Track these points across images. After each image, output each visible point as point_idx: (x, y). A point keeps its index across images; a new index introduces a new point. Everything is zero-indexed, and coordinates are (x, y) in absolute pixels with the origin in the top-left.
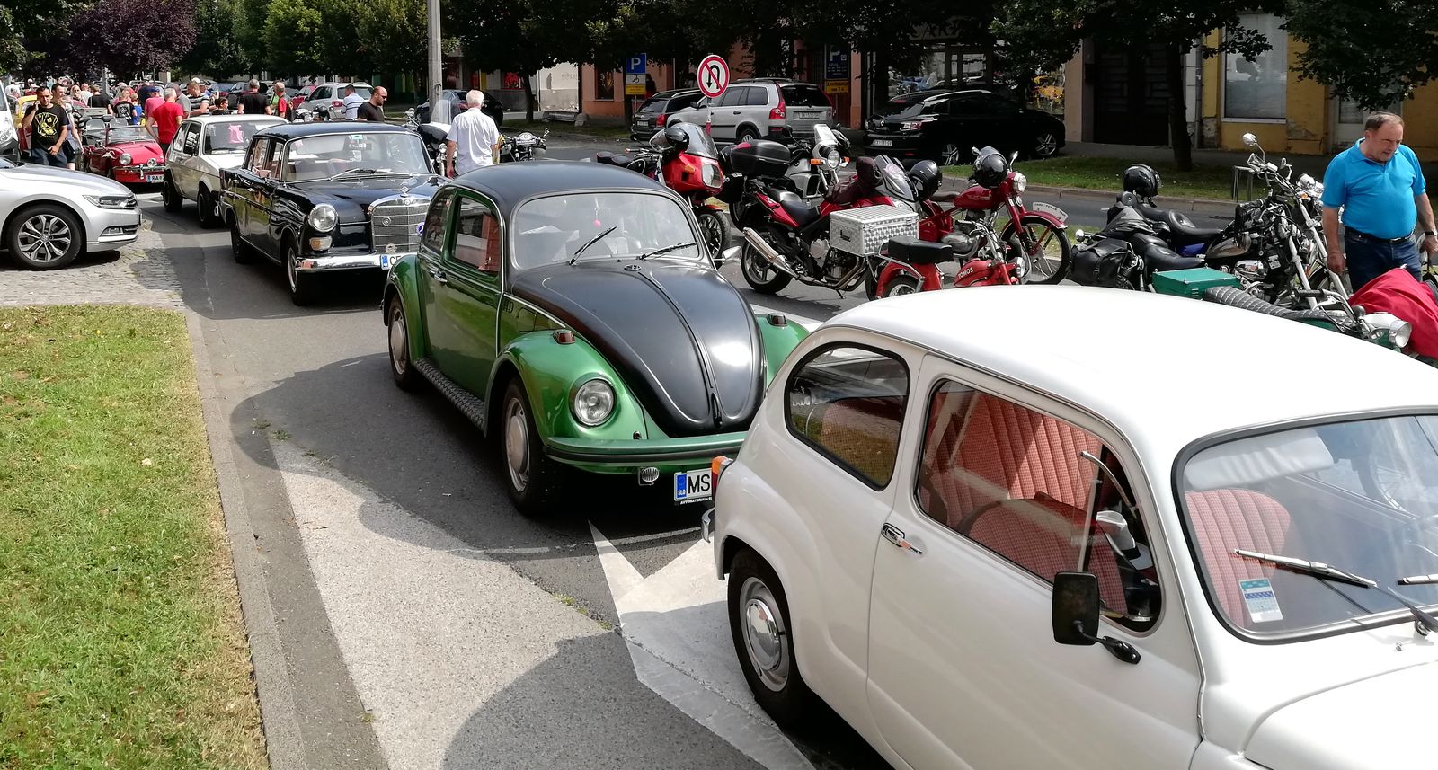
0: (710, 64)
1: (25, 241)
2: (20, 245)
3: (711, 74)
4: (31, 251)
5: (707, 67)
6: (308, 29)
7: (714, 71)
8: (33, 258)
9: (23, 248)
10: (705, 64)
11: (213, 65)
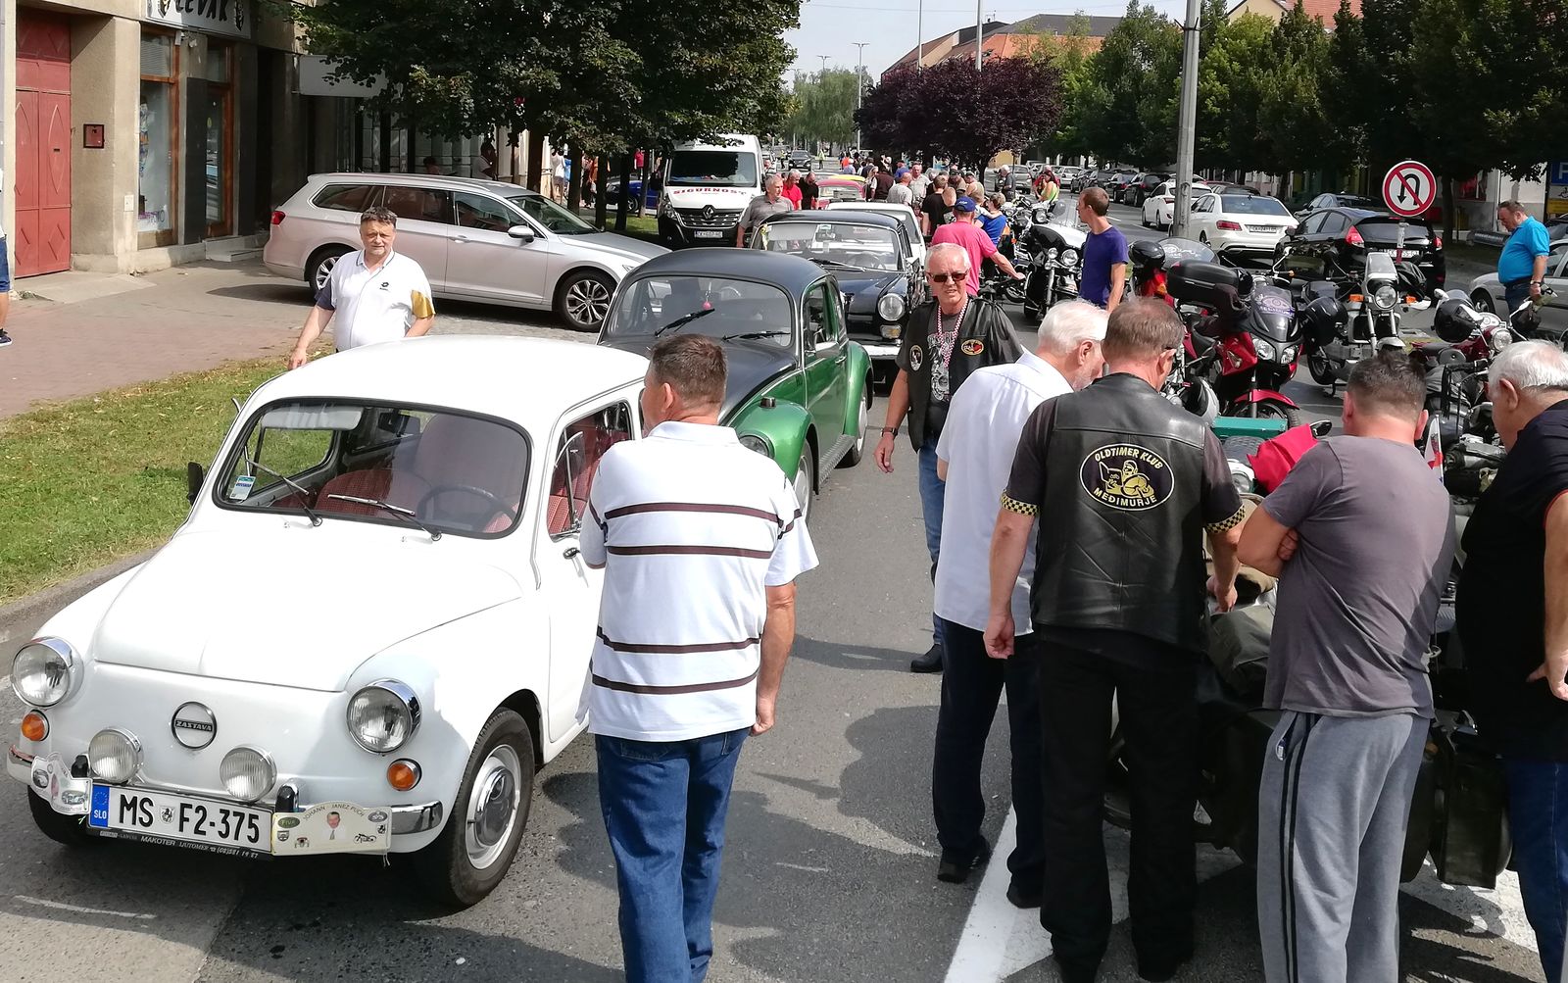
0: (1404, 173)
1: (573, 303)
2: (568, 306)
3: (1404, 185)
4: (576, 312)
5: (1400, 176)
6: (1217, 110)
7: (1411, 182)
8: (576, 318)
9: (570, 309)
10: (1396, 172)
11: (1132, 151)
